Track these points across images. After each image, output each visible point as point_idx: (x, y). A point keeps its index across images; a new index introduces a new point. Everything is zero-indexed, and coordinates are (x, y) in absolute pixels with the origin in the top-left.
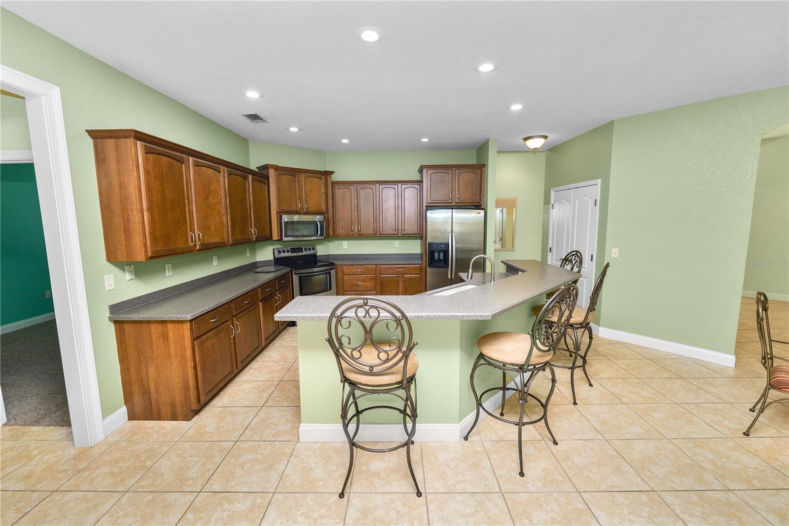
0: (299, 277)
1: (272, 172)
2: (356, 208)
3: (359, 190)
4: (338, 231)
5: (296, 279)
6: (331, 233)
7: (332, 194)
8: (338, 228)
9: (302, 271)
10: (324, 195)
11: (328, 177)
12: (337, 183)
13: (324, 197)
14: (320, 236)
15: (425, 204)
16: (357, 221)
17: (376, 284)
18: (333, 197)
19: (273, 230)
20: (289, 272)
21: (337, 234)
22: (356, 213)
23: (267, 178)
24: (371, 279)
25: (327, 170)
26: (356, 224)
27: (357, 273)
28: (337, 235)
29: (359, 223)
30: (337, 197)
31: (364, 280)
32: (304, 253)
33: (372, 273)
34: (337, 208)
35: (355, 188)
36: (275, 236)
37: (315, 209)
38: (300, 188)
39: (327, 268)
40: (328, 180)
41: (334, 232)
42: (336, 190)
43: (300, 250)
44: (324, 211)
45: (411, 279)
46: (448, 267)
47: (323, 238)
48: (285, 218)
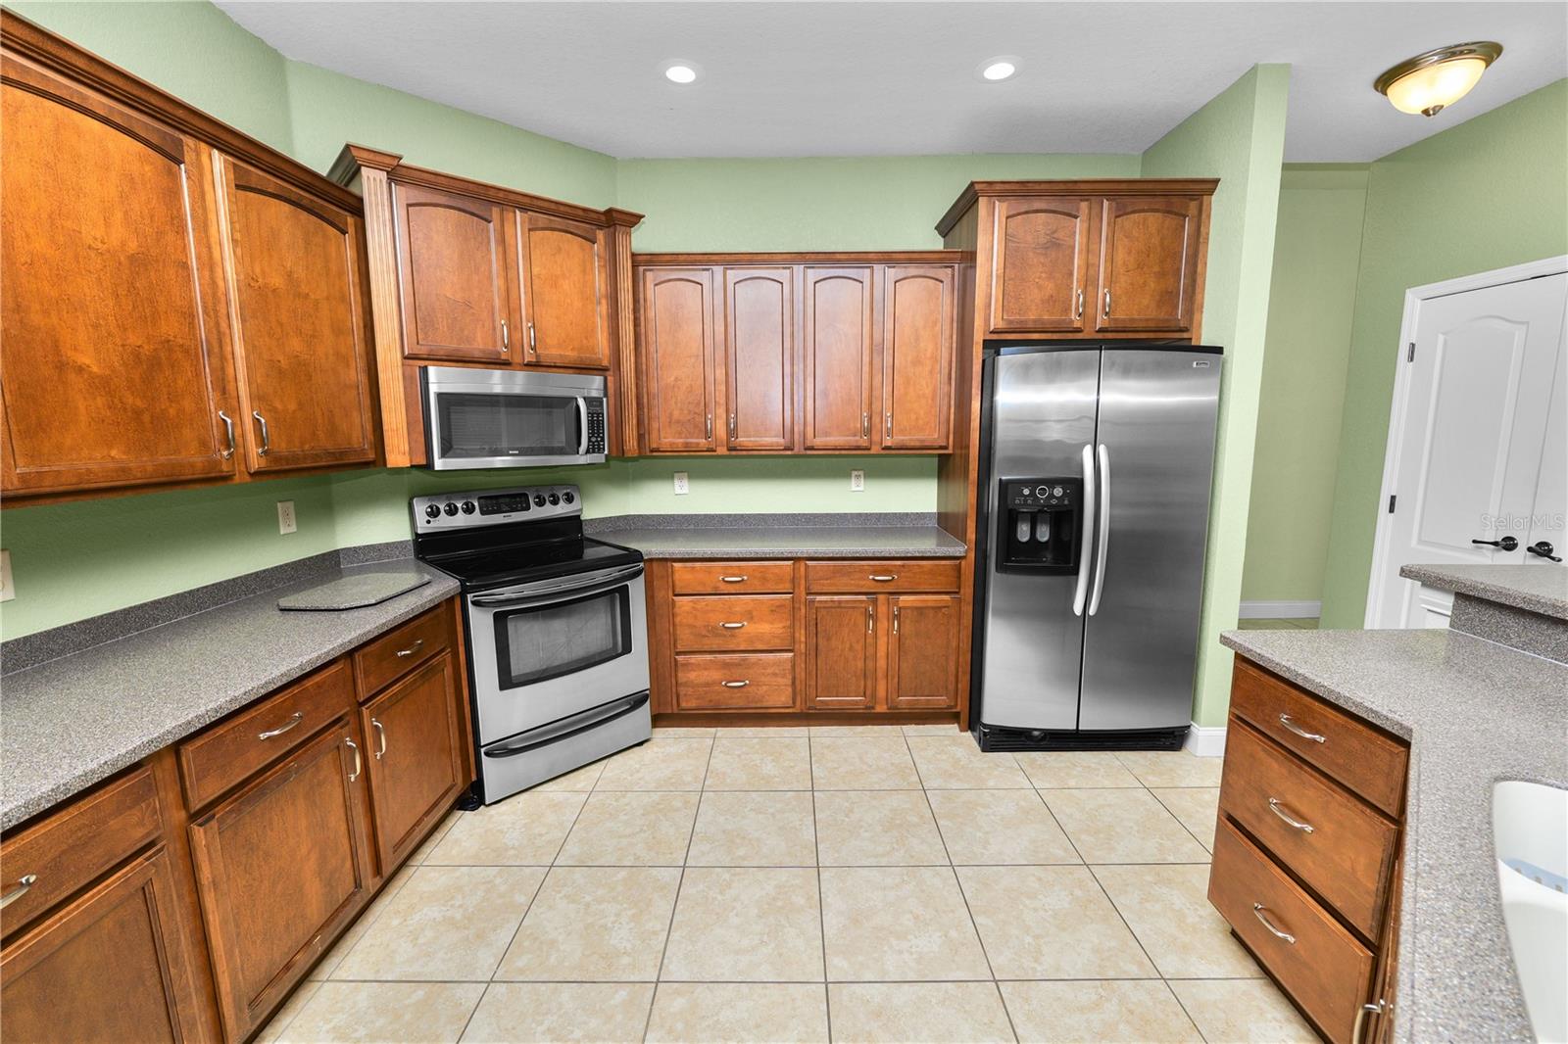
0: (496, 614)
1: (372, 184)
2: (720, 353)
3: (730, 286)
4: (654, 435)
5: (481, 625)
6: (631, 443)
7: (636, 301)
8: (655, 425)
9: (508, 592)
10: (604, 302)
11: (620, 238)
12: (654, 260)
13: (603, 308)
14: (588, 452)
15: (979, 337)
16: (723, 401)
17: (793, 626)
18: (636, 311)
19: (385, 427)
20: (452, 598)
21: (654, 446)
22: (720, 373)
23: (357, 208)
24: (775, 610)
25: (619, 207)
26: (721, 411)
27: (724, 588)
28: (652, 451)
29: (732, 407)
30: (651, 314)
31: (750, 612)
32: (535, 513)
33: (780, 588)
34: (652, 349)
35: (719, 278)
36: (399, 453)
37: (570, 354)
38: (506, 267)
39: (614, 572)
40: (620, 249)
41: (641, 437)
42: (650, 285)
43: (519, 501)
44: (605, 363)
45: (920, 610)
46: (1076, 572)
47: (598, 458)
48: (441, 380)
